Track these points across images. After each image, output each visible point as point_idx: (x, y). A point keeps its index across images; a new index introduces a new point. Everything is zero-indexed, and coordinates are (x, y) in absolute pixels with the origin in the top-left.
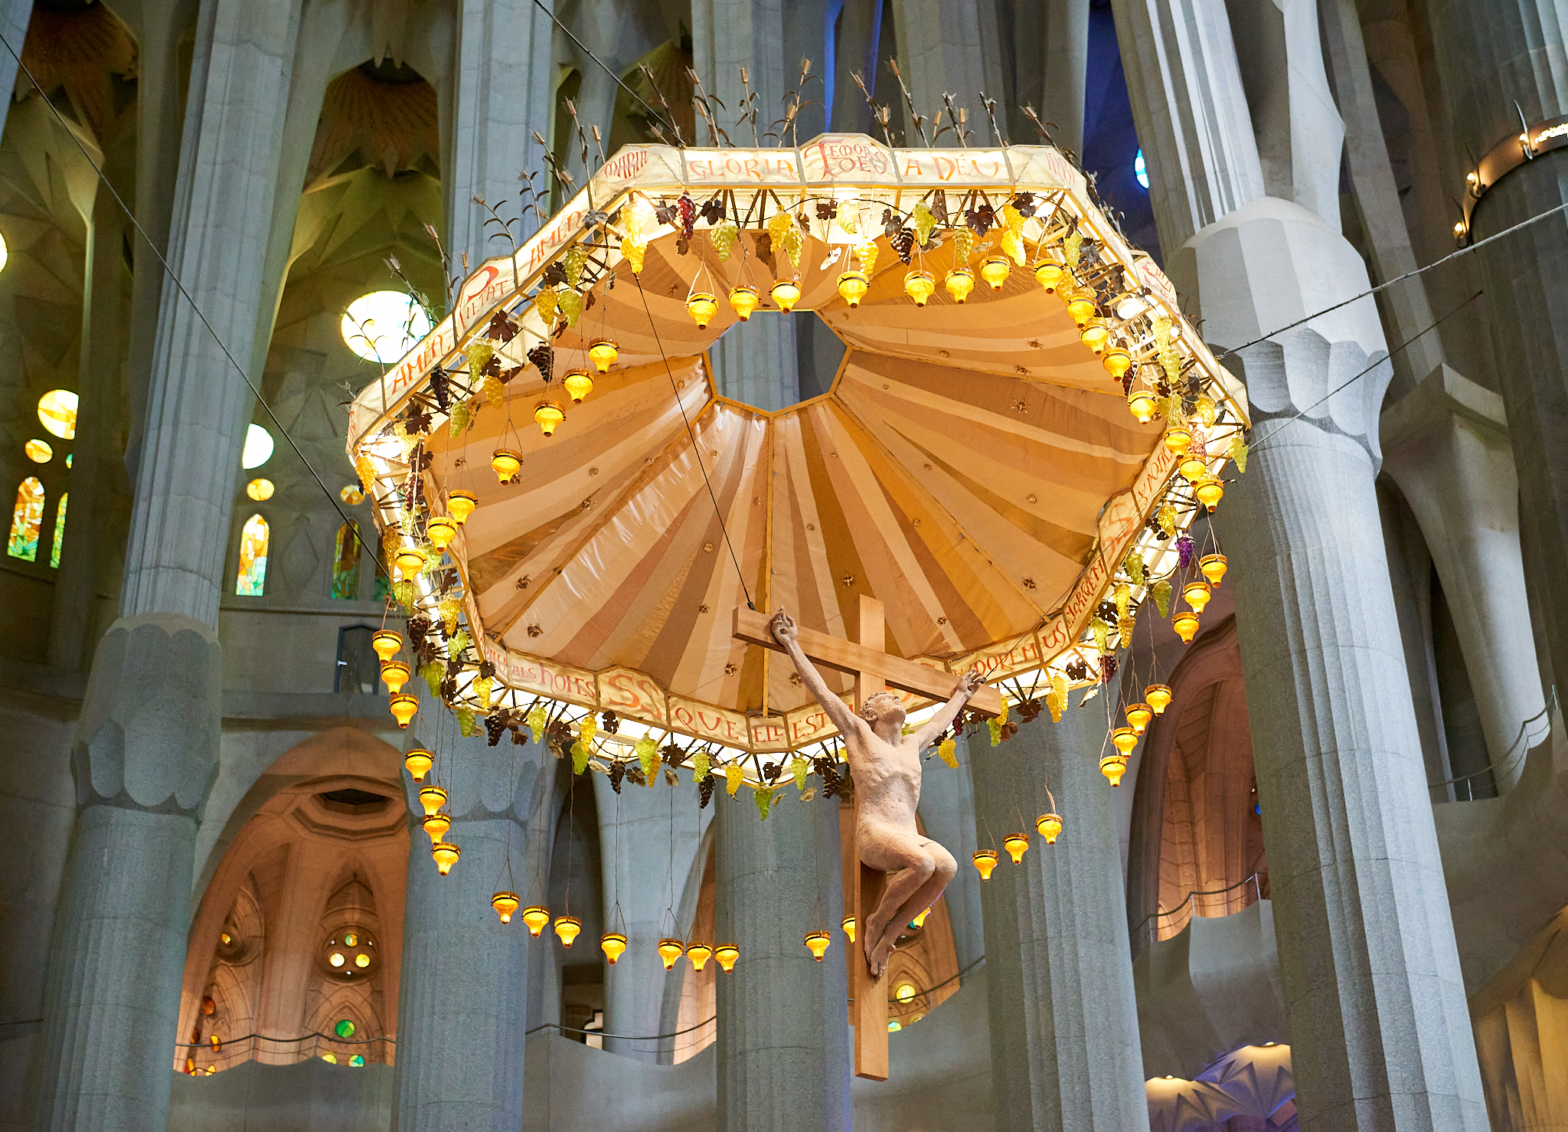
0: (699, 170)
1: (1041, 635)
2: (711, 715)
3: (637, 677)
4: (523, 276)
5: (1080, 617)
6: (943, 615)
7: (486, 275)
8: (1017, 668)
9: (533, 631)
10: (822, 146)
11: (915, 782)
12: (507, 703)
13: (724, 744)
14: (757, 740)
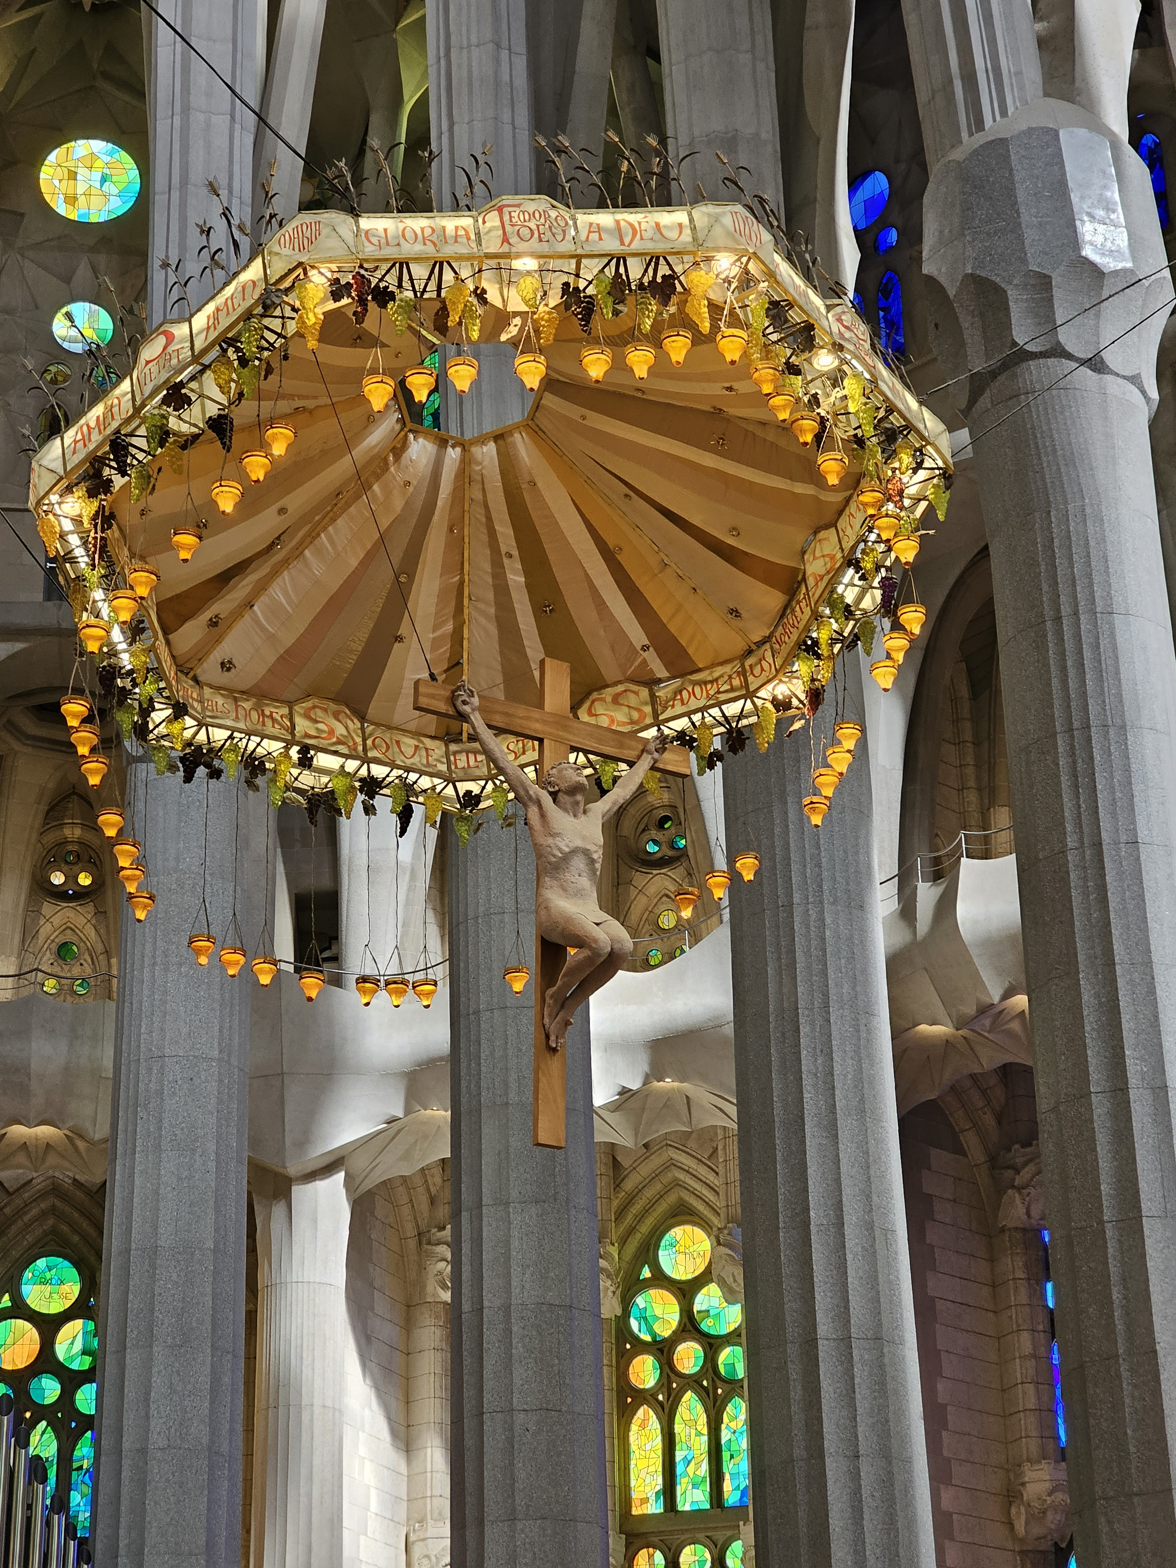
0: (374, 240)
1: (748, 662)
2: (409, 743)
3: (333, 706)
4: (199, 344)
5: (785, 650)
6: (647, 642)
7: (161, 340)
8: (723, 697)
9: (226, 666)
10: (500, 210)
11: (595, 856)
12: (202, 737)
13: (422, 773)
14: (456, 767)
